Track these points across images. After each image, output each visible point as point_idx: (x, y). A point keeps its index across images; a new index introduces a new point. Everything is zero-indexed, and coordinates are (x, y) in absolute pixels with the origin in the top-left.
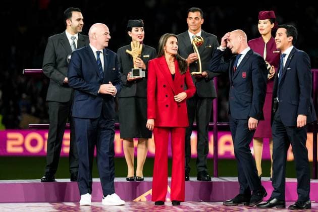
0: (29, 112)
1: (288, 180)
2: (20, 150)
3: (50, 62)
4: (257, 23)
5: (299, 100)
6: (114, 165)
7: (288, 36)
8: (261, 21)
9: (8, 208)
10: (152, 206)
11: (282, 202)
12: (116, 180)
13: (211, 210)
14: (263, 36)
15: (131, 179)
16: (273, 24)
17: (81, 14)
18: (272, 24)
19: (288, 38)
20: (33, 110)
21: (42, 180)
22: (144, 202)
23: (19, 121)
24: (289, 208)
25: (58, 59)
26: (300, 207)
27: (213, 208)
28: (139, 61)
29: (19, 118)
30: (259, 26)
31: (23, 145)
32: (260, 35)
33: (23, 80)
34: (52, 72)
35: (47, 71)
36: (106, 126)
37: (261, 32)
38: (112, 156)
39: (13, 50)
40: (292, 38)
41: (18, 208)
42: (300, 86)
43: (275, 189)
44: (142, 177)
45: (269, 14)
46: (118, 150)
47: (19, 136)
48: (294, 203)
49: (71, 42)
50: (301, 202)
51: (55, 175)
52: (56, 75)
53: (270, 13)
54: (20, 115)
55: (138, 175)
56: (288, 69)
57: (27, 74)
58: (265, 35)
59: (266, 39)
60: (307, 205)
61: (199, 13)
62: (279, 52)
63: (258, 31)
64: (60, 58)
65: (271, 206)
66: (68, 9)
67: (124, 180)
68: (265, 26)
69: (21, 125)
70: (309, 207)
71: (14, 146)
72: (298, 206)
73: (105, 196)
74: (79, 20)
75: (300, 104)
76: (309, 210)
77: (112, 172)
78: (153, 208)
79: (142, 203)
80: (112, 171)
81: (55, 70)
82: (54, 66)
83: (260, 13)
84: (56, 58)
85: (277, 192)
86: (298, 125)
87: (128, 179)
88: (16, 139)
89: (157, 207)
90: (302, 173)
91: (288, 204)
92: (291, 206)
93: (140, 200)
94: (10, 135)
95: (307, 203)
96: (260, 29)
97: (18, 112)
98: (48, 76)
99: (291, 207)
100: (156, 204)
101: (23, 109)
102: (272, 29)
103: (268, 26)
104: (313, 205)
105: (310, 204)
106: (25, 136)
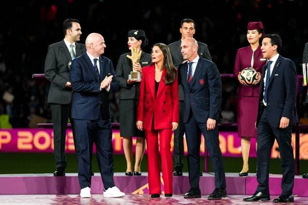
0: (37, 113)
1: (271, 176)
2: (29, 147)
3: (52, 68)
4: (247, 33)
5: (284, 103)
6: (113, 161)
7: (272, 45)
8: (250, 32)
9: (19, 199)
10: (149, 199)
11: (267, 196)
12: (116, 174)
13: (203, 203)
14: (251, 45)
15: (130, 174)
16: (261, 34)
17: (79, 25)
18: (259, 34)
19: (273, 47)
20: (41, 111)
21: (54, 174)
22: (142, 194)
23: (28, 121)
24: (273, 202)
25: (59, 65)
26: (285, 200)
27: (204, 200)
28: (137, 65)
29: (29, 118)
30: (248, 36)
31: (32, 143)
32: (249, 44)
33: (32, 84)
34: (54, 77)
35: (49, 76)
36: (104, 126)
37: (250, 41)
38: (110, 153)
39: (24, 56)
40: (276, 46)
41: (28, 199)
42: (287, 91)
43: (260, 183)
44: (140, 173)
45: (257, 25)
46: (118, 147)
47: (28, 134)
48: (278, 197)
49: (70, 49)
50: (284, 196)
51: (65, 170)
52: (58, 79)
53: (258, 23)
54: (29, 115)
55: (136, 170)
56: (276, 75)
57: (36, 78)
58: (253, 44)
59: (254, 48)
60: (290, 199)
61: (192, 24)
62: (265, 60)
63: (247, 41)
64: (62, 64)
65: (257, 199)
66: (67, 20)
67: (123, 174)
68: (253, 36)
69: (31, 125)
70: (292, 200)
71: (24, 143)
72: (282, 199)
73: (106, 189)
74: (78, 30)
75: (285, 107)
76: (291, 203)
77: (111, 168)
78: (149, 200)
79: (140, 196)
80: (111, 166)
81: (57, 75)
82: (56, 72)
83: (249, 24)
84: (57, 64)
85: (262, 186)
86: (280, 126)
87: (126, 174)
88: (26, 137)
89: (153, 199)
90: (287, 170)
91: (272, 198)
92: (276, 199)
93: (138, 193)
94: (21, 134)
95: (290, 197)
96: (249, 39)
97: (28, 113)
98: (51, 80)
99: (275, 201)
100: (152, 197)
101: (32, 110)
102: (260, 38)
103: (256, 36)
104: (295, 198)
105: (293, 198)
106: (34, 134)
